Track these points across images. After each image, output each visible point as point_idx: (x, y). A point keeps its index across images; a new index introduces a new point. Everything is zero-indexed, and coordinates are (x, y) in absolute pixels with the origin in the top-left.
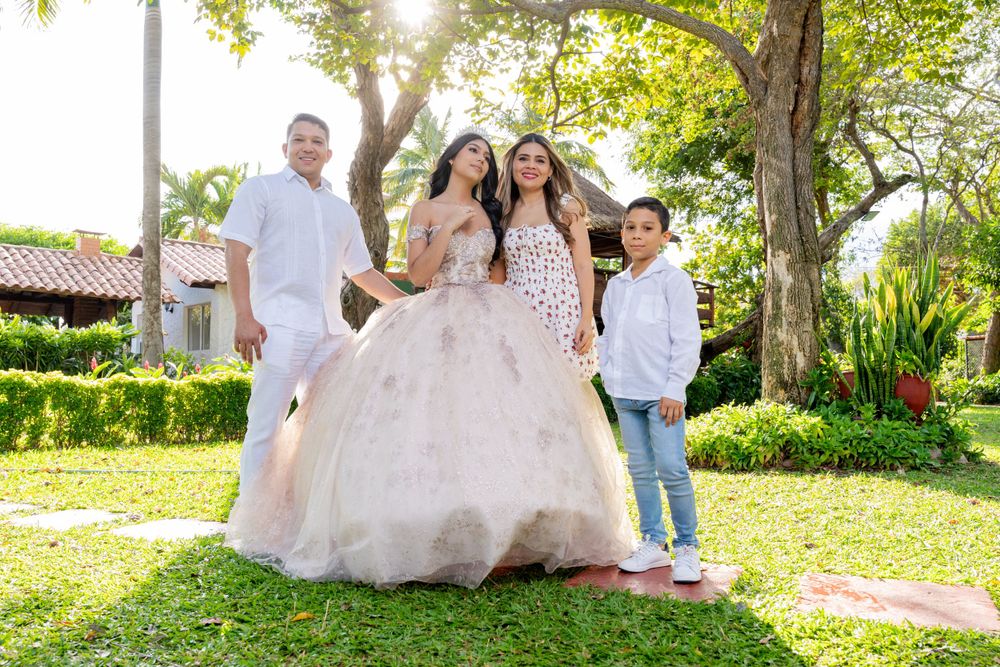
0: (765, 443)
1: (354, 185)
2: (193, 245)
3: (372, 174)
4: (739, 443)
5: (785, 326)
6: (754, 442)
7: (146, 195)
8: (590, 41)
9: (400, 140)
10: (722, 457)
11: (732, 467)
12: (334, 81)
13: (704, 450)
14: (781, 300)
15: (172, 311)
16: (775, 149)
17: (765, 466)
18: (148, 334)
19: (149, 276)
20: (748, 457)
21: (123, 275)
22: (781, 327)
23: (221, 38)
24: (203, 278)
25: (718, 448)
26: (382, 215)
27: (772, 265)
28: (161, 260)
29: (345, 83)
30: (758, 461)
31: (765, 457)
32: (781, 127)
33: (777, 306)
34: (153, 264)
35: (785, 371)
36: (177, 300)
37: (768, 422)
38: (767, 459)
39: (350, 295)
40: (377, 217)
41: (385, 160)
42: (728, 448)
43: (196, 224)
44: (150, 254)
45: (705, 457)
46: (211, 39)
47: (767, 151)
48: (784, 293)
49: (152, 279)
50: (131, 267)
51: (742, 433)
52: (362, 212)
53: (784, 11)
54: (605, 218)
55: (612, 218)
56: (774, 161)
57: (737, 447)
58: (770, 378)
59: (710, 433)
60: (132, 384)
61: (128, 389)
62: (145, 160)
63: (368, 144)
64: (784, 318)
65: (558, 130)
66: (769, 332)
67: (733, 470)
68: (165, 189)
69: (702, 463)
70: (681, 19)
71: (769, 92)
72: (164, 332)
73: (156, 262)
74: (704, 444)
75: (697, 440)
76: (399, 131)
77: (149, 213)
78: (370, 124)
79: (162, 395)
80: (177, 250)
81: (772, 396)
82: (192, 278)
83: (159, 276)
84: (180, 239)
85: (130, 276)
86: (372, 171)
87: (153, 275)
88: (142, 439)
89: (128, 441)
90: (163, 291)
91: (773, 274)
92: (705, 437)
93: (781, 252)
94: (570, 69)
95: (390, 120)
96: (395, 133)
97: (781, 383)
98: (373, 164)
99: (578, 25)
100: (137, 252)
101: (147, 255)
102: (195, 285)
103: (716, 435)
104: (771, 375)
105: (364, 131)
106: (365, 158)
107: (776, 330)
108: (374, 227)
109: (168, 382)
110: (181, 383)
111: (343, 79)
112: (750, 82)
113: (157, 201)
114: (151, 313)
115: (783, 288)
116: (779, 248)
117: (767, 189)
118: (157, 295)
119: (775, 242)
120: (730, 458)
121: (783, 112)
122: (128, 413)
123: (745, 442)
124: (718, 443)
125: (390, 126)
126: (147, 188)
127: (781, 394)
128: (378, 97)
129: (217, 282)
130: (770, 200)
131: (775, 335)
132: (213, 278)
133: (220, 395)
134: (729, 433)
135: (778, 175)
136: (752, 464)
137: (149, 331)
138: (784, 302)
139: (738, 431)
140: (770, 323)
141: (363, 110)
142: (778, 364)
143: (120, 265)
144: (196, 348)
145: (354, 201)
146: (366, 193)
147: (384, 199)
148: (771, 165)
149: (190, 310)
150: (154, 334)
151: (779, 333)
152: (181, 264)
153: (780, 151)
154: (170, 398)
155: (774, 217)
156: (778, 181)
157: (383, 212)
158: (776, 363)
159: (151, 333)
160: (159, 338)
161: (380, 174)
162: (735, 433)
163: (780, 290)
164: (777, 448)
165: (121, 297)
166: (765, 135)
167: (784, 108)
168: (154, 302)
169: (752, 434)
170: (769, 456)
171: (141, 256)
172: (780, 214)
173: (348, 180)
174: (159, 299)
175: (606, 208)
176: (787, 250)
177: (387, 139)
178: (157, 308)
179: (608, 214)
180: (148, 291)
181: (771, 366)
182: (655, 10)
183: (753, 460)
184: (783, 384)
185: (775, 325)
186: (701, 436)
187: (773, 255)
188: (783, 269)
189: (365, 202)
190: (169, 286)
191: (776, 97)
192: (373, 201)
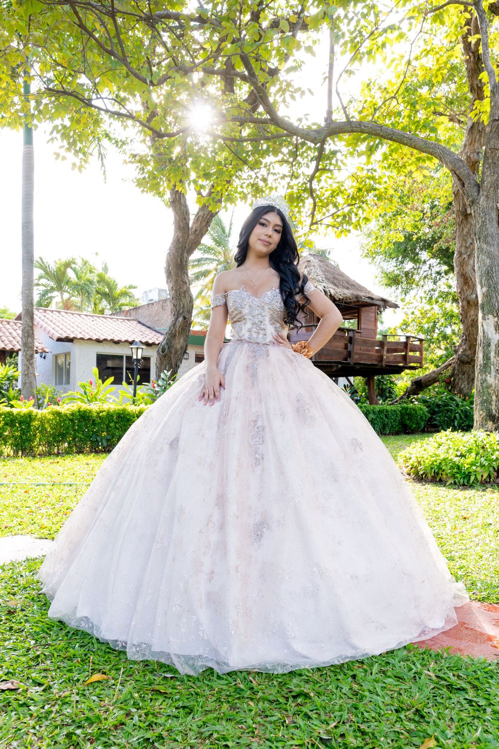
0: (482, 466)
1: (168, 269)
2: (59, 312)
3: (181, 261)
4: (460, 464)
5: (493, 373)
6: (472, 464)
7: (24, 278)
8: (339, 162)
9: (201, 237)
10: (447, 474)
11: (455, 483)
12: (154, 195)
13: (432, 468)
14: (490, 353)
15: (44, 358)
16: (486, 237)
17: (481, 482)
18: (26, 375)
19: (26, 335)
20: (468, 475)
21: (10, 333)
22: (490, 373)
23: (64, 158)
24: (64, 335)
25: (443, 468)
26: (188, 290)
27: (482, 326)
28: (35, 323)
29: (162, 197)
30: (476, 479)
31: (482, 476)
32: (491, 220)
33: (487, 357)
34: (28, 326)
35: (493, 407)
36: (47, 351)
37: (483, 448)
38: (484, 478)
39: (166, 347)
40: (185, 292)
41: (190, 251)
42: (452, 468)
43: (62, 298)
44: (26, 319)
45: (433, 474)
46: (57, 158)
47: (479, 239)
48: (493, 347)
49: (28, 336)
50: (16, 327)
51: (462, 456)
52: (174, 288)
53: (494, 130)
54: (346, 291)
55: (351, 291)
56: (484, 246)
57: (459, 468)
58: (481, 412)
59: (437, 455)
60: (8, 413)
61: (6, 417)
62: (23, 253)
63: (179, 240)
64: (492, 367)
65: (314, 227)
66: (480, 377)
67: (455, 485)
68: (37, 272)
69: (430, 477)
70: (411, 139)
71: (481, 193)
72: (37, 374)
73: (31, 324)
74: (433, 464)
75: (427, 461)
76: (200, 230)
77: (26, 290)
78: (180, 226)
79: (30, 421)
80: (47, 316)
81: (482, 426)
82: (57, 335)
83: (33, 334)
84: (49, 308)
85: (15, 334)
86: (181, 259)
87: (29, 334)
88: (16, 452)
89: (6, 454)
90: (36, 344)
91: (484, 333)
92: (433, 459)
93: (490, 316)
94: (323, 184)
95: (194, 223)
96: (197, 233)
97: (490, 416)
98: (182, 254)
99: (330, 150)
100: (19, 318)
101: (25, 319)
102: (59, 340)
103: (441, 458)
104: (482, 410)
105: (176, 232)
106: (176, 250)
107: (486, 375)
108: (183, 299)
109: (35, 411)
110: (45, 412)
111: (160, 194)
112: (465, 185)
113: (32, 281)
114: (28, 360)
115: (492, 344)
116: (488, 313)
117: (479, 268)
118: (32, 348)
119: (486, 308)
120: (454, 476)
121: (492, 208)
122: (6, 434)
123: (466, 463)
124: (443, 464)
125: (194, 228)
126: (24, 272)
127: (490, 424)
128: (186, 206)
129: (75, 338)
130: (481, 276)
131: (485, 380)
132: (72, 336)
133: (71, 420)
134: (451, 456)
135: (488, 257)
136: (471, 481)
137: (26, 373)
138: (492, 354)
139: (459, 454)
140: (481, 372)
141: (175, 217)
142: (488, 402)
143: (8, 326)
144: (61, 383)
145: (169, 281)
146: (177, 275)
147: (190, 279)
148: (483, 249)
149: (56, 357)
150: (30, 375)
151: (488, 378)
152: (49, 325)
153: (489, 239)
154: (36, 423)
155: (484, 289)
156: (488, 261)
157: (189, 288)
158: (485, 401)
159: (27, 374)
160: (33, 377)
161: (187, 261)
162: (457, 456)
163: (489, 345)
164: (491, 469)
165: (8, 349)
166: (478, 227)
167: (493, 206)
168: (29, 353)
169: (471, 458)
170: (485, 475)
171: (21, 320)
172: (489, 287)
173: (165, 266)
174: (33, 350)
175: (347, 285)
176: (495, 314)
177: (192, 237)
178: (32, 356)
179: (348, 288)
180: (25, 344)
181: (482, 403)
182: (391, 133)
183: (472, 478)
184: (491, 417)
185: (485, 372)
186: (429, 457)
187: (484, 318)
188: (492, 329)
189: (176, 281)
190: (41, 341)
191: (487, 196)
192: (182, 281)
